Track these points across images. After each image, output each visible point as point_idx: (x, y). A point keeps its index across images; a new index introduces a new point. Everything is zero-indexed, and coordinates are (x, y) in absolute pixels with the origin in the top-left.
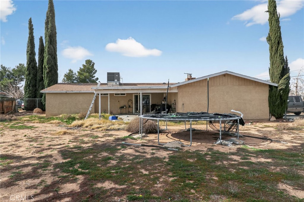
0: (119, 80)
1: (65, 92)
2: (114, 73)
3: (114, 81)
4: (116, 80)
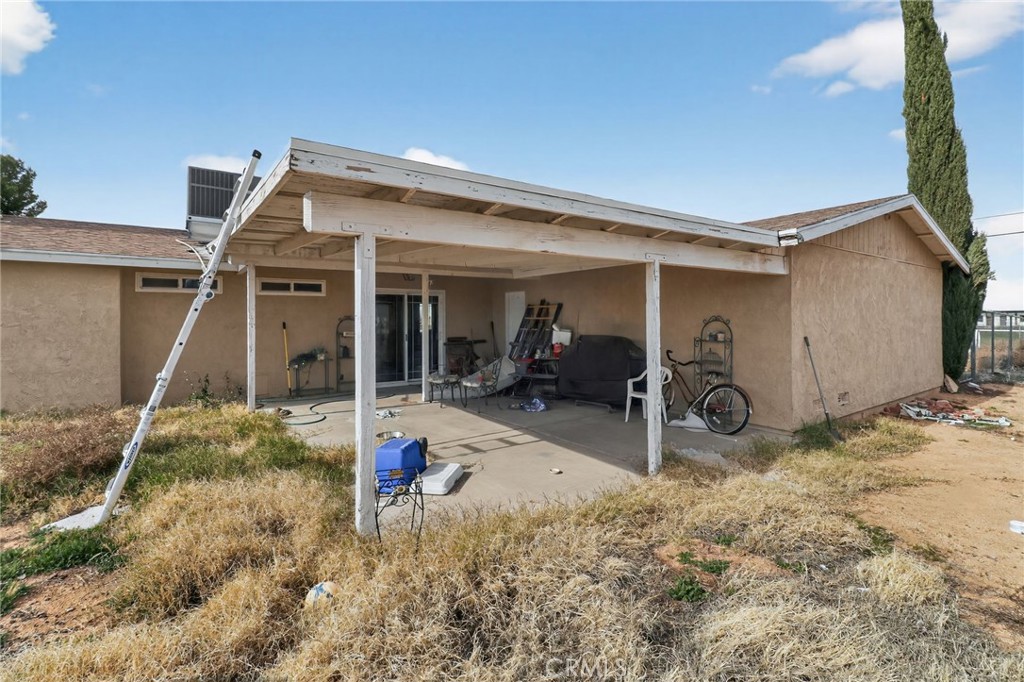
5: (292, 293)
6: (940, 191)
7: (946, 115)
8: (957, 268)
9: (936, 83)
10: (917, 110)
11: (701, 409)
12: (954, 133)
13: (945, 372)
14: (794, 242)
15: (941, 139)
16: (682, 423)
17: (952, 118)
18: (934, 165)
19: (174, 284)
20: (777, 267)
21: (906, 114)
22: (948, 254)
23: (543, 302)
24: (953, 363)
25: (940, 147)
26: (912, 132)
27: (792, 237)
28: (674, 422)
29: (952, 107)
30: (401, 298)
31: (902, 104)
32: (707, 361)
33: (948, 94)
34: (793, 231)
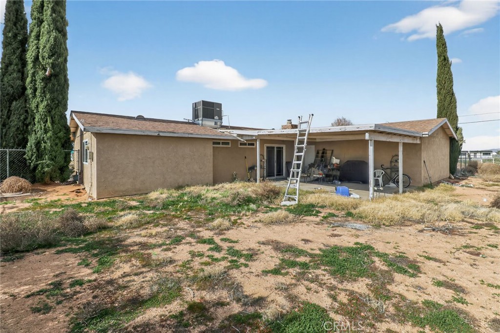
0: (221, 118)
1: (156, 134)
2: (213, 103)
3: (214, 118)
4: (216, 117)
5: (247, 146)
6: (448, 113)
7: (450, 88)
8: (454, 139)
9: (448, 77)
10: (441, 85)
11: (395, 181)
12: (453, 94)
13: (450, 173)
14: (427, 136)
15: (449, 96)
16: (389, 186)
17: (452, 89)
18: (446, 105)
19: (219, 143)
20: (418, 142)
21: (437, 86)
22: (453, 135)
23: (324, 149)
24: (453, 170)
25: (448, 99)
26: (439, 93)
27: (426, 134)
28: (386, 186)
29: (452, 86)
30: (273, 148)
31: (436, 84)
32: (393, 168)
33: (451, 81)
34: (427, 133)
